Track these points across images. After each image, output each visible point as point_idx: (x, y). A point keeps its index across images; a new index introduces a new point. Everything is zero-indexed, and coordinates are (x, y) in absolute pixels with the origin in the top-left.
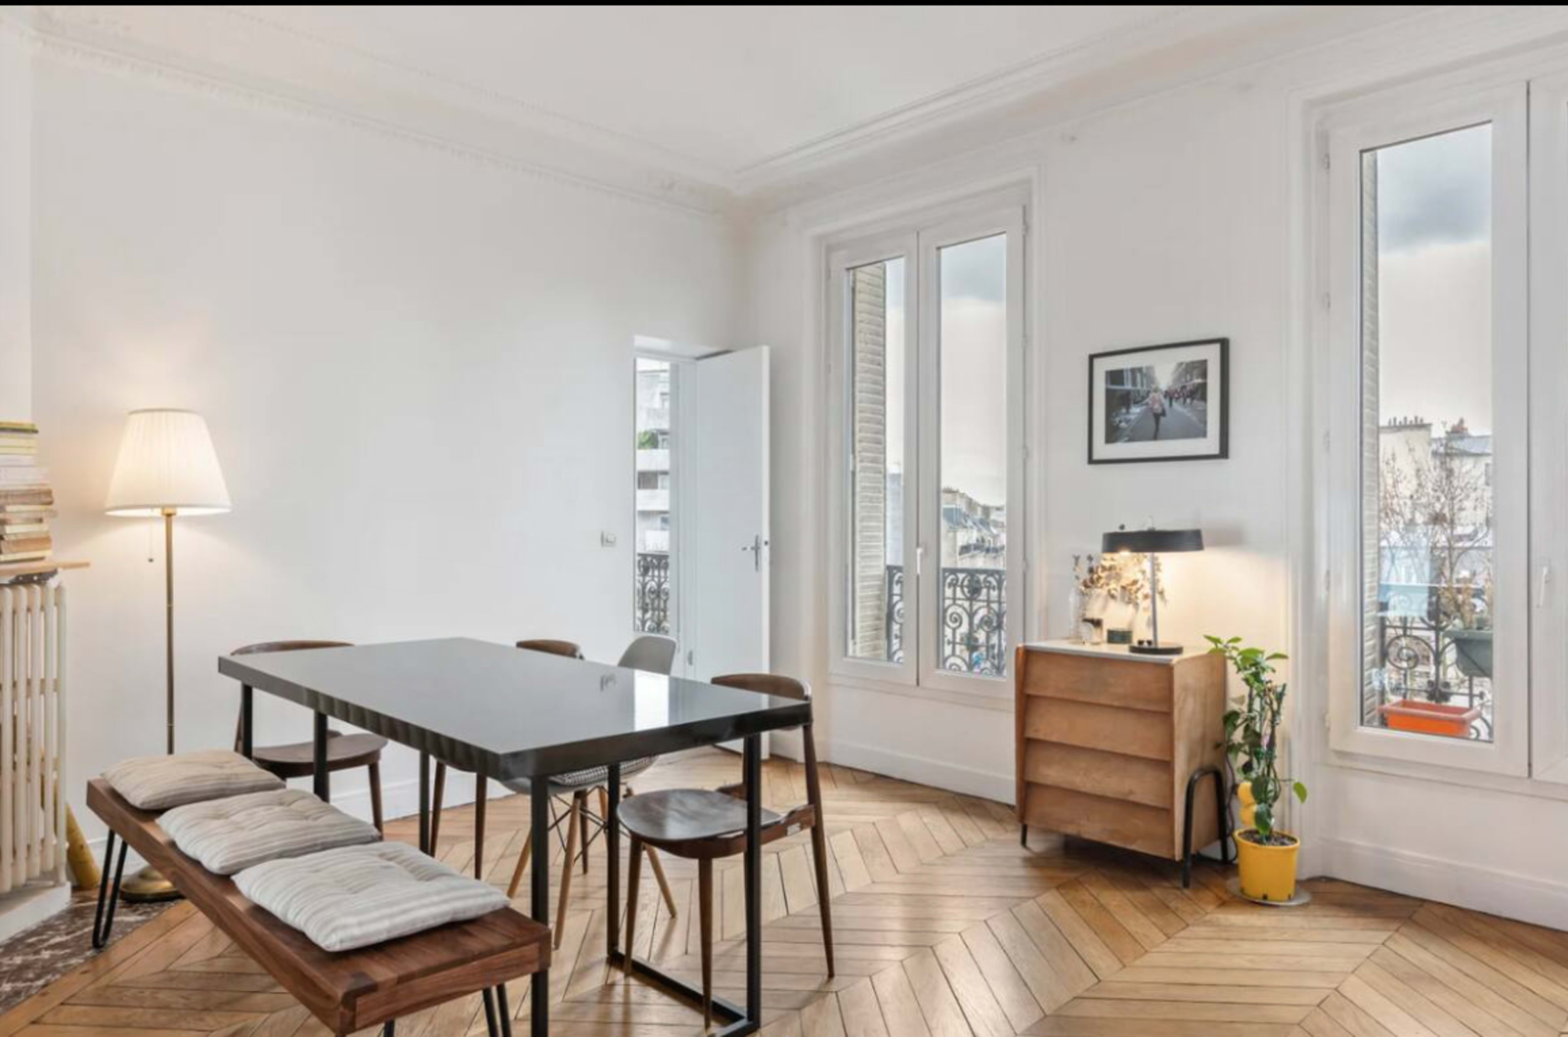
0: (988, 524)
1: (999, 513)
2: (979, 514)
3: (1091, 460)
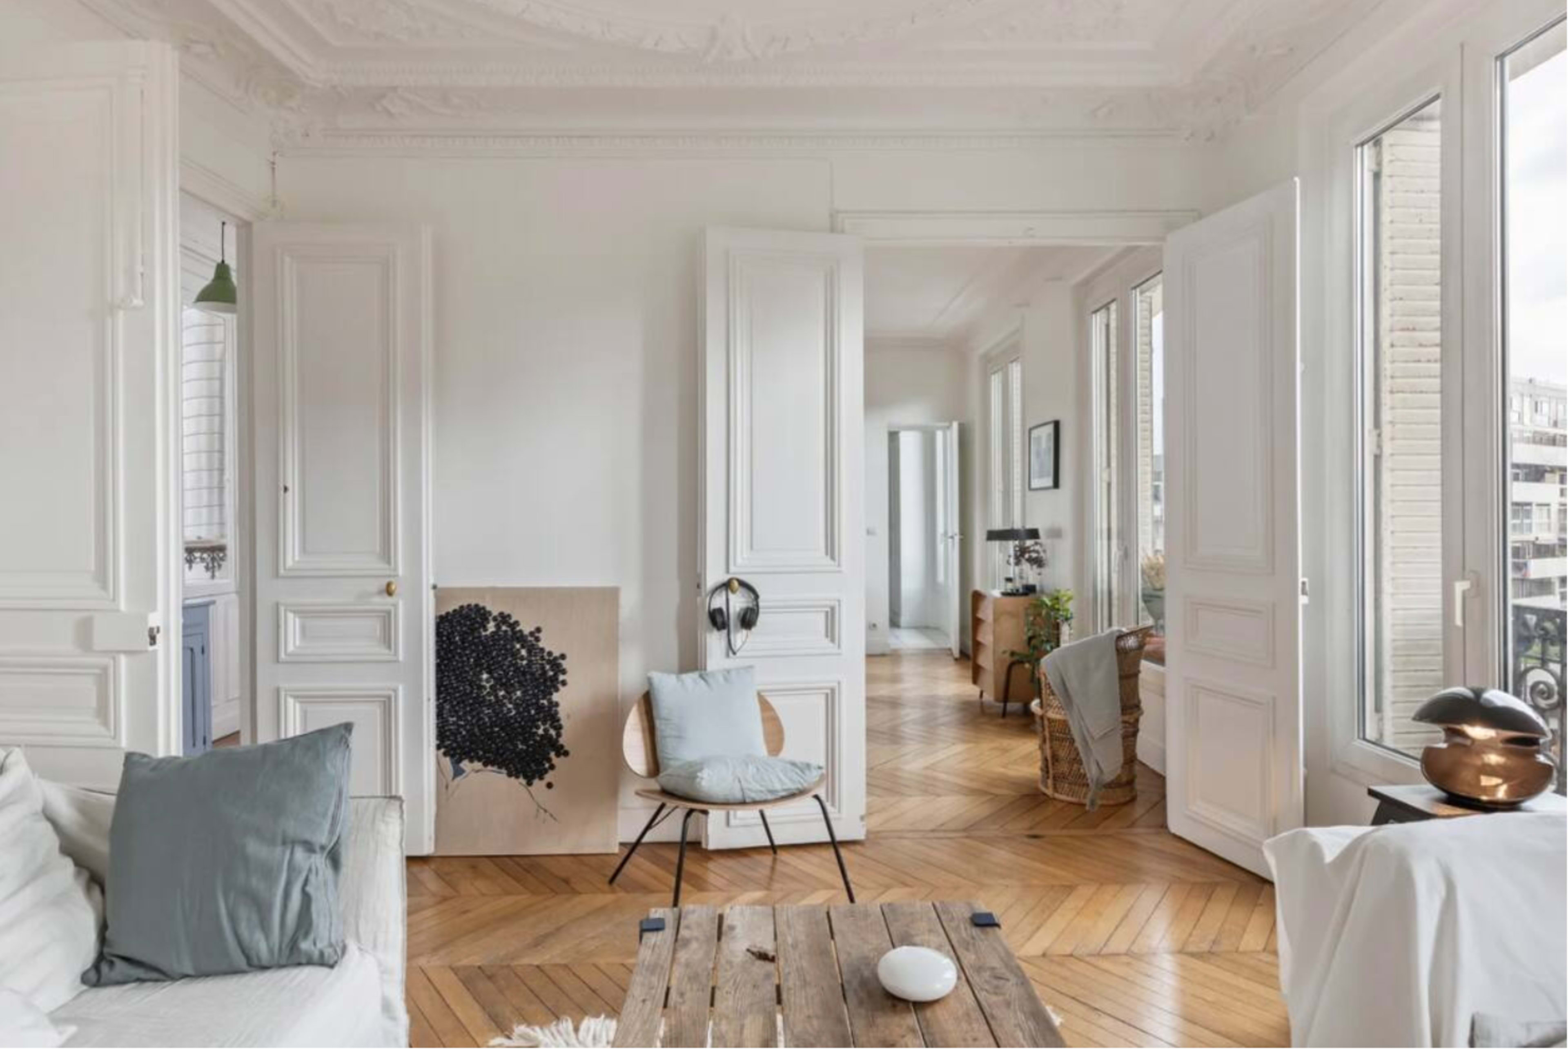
3: (1030, 489)
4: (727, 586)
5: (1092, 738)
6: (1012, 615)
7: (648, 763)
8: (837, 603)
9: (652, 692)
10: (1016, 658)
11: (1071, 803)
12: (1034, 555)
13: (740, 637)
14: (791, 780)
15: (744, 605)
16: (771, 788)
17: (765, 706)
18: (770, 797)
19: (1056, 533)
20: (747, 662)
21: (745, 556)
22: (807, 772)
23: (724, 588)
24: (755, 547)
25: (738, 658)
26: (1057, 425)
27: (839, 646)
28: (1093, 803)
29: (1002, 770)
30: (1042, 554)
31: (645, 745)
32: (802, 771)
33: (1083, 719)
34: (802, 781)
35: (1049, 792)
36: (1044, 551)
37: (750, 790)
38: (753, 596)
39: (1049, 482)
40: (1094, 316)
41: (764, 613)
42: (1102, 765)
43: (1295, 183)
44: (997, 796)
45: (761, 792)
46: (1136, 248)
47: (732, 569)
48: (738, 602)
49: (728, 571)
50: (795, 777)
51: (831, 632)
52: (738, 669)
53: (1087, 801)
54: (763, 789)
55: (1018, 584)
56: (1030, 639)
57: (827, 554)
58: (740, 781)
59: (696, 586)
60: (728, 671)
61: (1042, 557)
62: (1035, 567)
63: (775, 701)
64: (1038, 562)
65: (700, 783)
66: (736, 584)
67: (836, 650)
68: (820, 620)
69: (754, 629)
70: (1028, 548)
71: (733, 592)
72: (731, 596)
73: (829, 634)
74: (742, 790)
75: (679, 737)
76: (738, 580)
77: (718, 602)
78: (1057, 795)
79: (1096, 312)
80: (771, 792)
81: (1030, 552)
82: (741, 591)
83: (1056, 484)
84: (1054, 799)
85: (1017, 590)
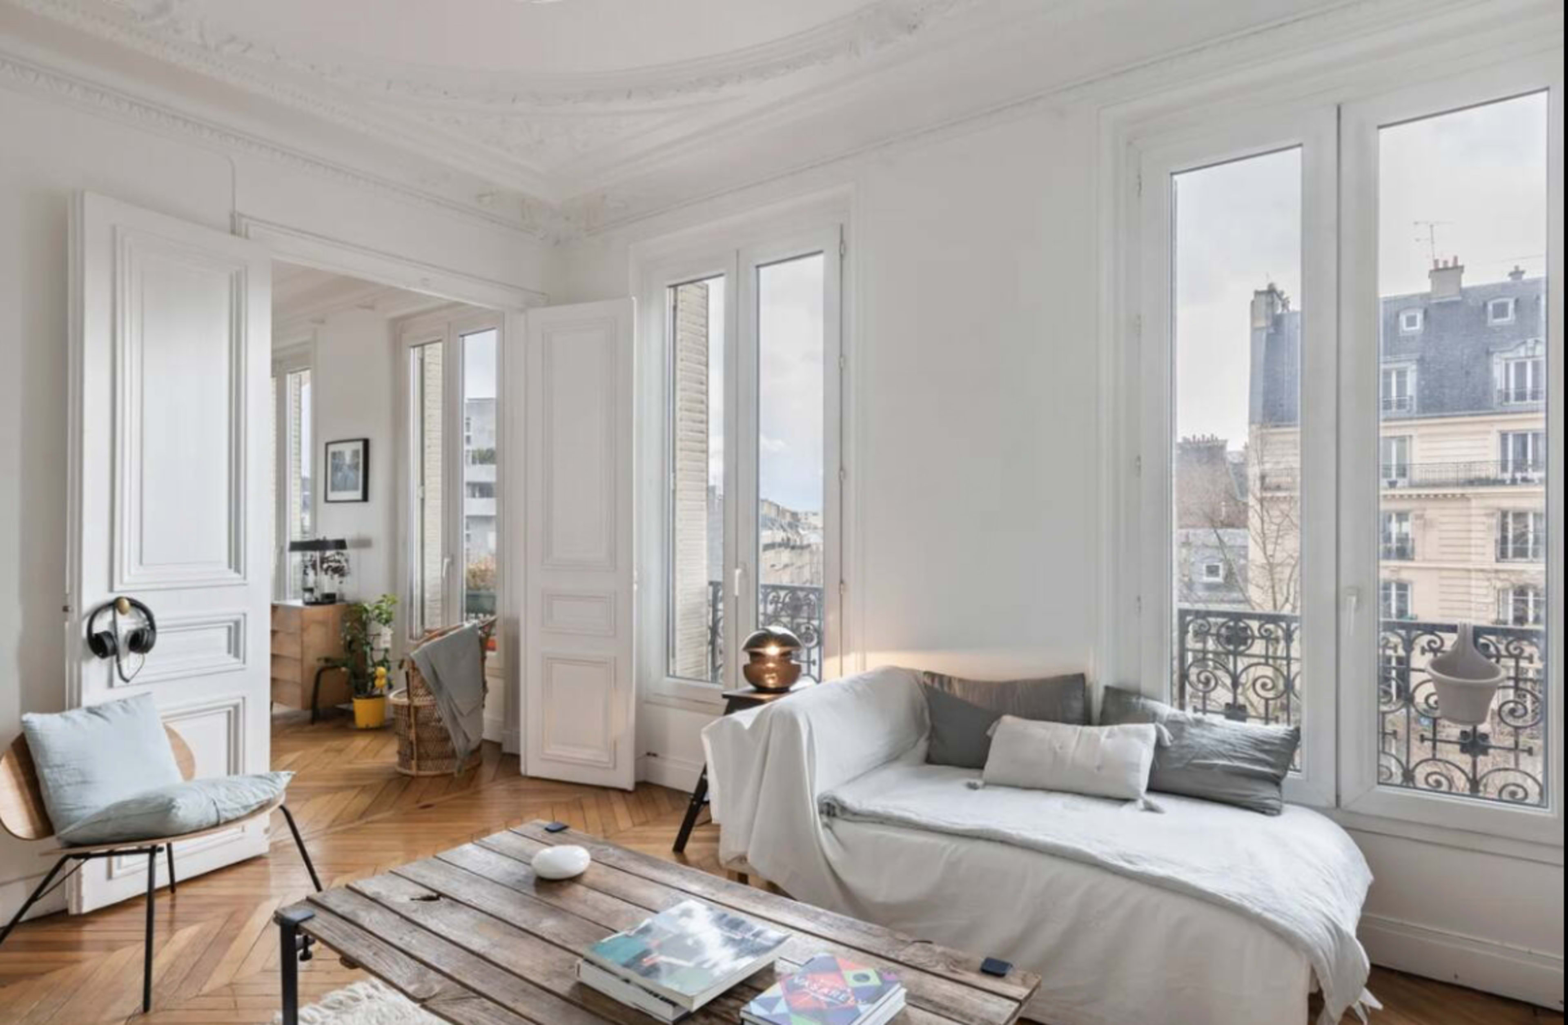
0: (797, 526)
1: (815, 517)
2: (788, 518)
3: (326, 501)
4: (115, 605)
5: (461, 714)
6: (323, 623)
7: (33, 823)
8: (242, 617)
9: (27, 736)
10: (330, 665)
11: (434, 777)
12: (334, 565)
13: (131, 661)
14: (264, 791)
15: (133, 627)
16: (246, 803)
17: (172, 734)
18: (243, 813)
19: (364, 543)
20: (142, 690)
21: (133, 571)
22: (278, 781)
23: (111, 607)
24: (144, 561)
25: (132, 685)
26: (366, 443)
27: (244, 662)
28: (459, 771)
29: (348, 766)
30: (344, 564)
31: (26, 802)
32: (271, 780)
33: (452, 700)
34: (273, 789)
35: (413, 772)
36: (347, 561)
37: (226, 810)
38: (144, 616)
39: (358, 495)
40: (412, 350)
41: (161, 633)
42: (469, 735)
43: (632, 302)
44: (364, 786)
45: (237, 809)
46: (462, 304)
47: (117, 587)
48: (127, 624)
49: (111, 589)
50: (267, 788)
51: (235, 646)
52: (135, 698)
53: (455, 770)
54: (238, 806)
55: (317, 594)
56: (351, 643)
57: (230, 567)
58: (215, 804)
59: (61, 609)
60: (125, 701)
61: (343, 567)
62: (336, 576)
63: (177, 727)
64: (339, 571)
65: (176, 815)
66: (126, 603)
67: (241, 666)
68: (222, 636)
69: (152, 652)
70: (327, 558)
71: (122, 612)
72: (119, 616)
73: (233, 650)
74: (218, 811)
75: (84, 782)
76: (129, 600)
77: (101, 625)
78: (422, 773)
79: (414, 347)
80: (245, 807)
81: (328, 561)
82: (133, 611)
83: (365, 498)
84: (418, 777)
85: (317, 599)
